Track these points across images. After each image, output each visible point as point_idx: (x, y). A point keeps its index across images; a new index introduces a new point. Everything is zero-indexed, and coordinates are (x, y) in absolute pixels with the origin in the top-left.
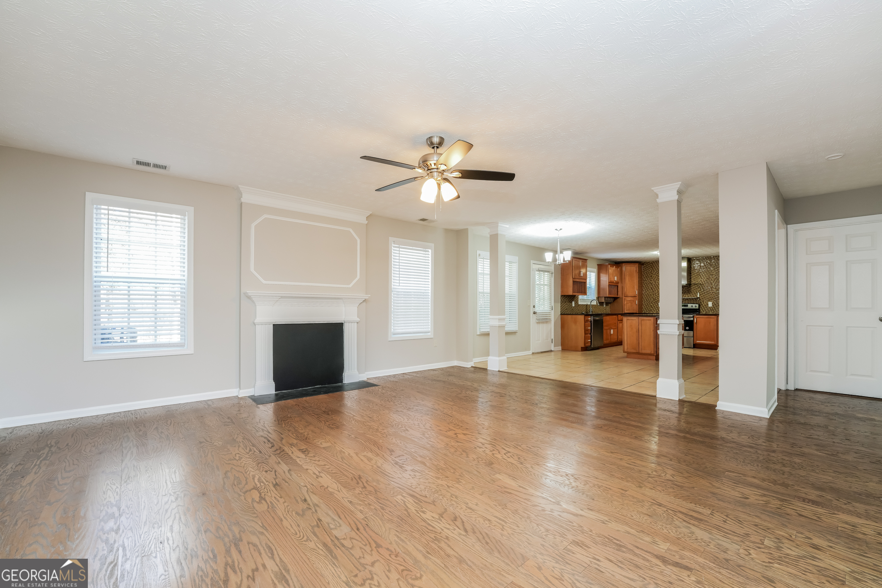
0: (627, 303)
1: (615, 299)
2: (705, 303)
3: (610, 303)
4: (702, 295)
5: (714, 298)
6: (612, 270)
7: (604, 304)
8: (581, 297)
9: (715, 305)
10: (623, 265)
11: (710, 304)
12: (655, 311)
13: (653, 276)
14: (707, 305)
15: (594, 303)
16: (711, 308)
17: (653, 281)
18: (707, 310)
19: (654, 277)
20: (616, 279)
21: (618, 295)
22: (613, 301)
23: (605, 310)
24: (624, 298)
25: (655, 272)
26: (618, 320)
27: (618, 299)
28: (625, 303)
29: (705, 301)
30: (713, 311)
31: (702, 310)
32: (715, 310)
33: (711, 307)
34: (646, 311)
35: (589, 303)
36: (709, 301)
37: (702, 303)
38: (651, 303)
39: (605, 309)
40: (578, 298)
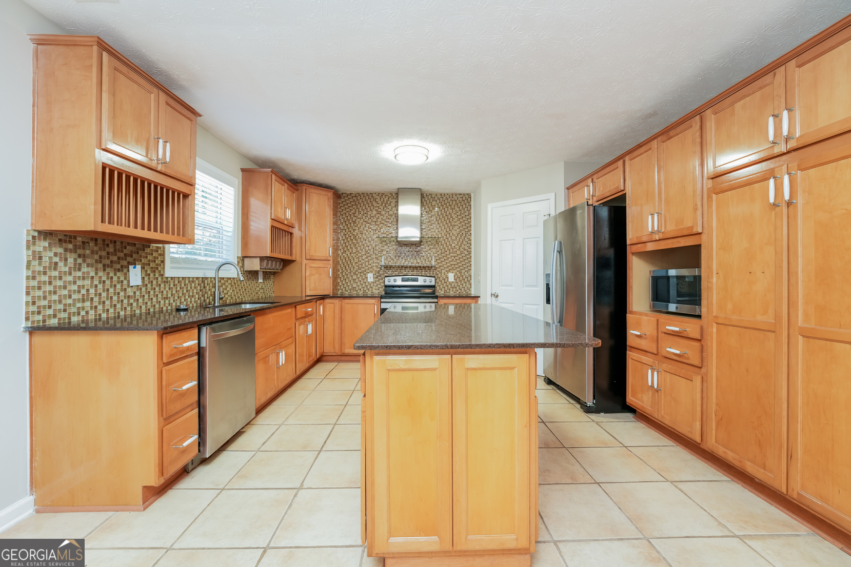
0: (311, 275)
1: (286, 263)
2: (443, 274)
3: (274, 273)
4: (438, 261)
5: (456, 266)
6: (280, 191)
7: (261, 276)
8: (173, 251)
9: (458, 279)
10: (304, 188)
11: (451, 277)
12: (362, 289)
13: (357, 222)
14: (446, 279)
15: (232, 272)
16: (453, 284)
17: (357, 231)
18: (446, 288)
19: (360, 224)
20: (288, 214)
21: (291, 255)
22: (281, 270)
23: (262, 291)
24: (305, 262)
25: (362, 213)
26: (296, 319)
27: (292, 265)
28: (308, 273)
29: (443, 271)
30: (454, 289)
31: (438, 288)
32: (458, 287)
33: (453, 282)
34: (344, 289)
35: (211, 274)
36: (448, 272)
37: (440, 275)
38: (355, 274)
39: (264, 289)
40: (163, 255)
